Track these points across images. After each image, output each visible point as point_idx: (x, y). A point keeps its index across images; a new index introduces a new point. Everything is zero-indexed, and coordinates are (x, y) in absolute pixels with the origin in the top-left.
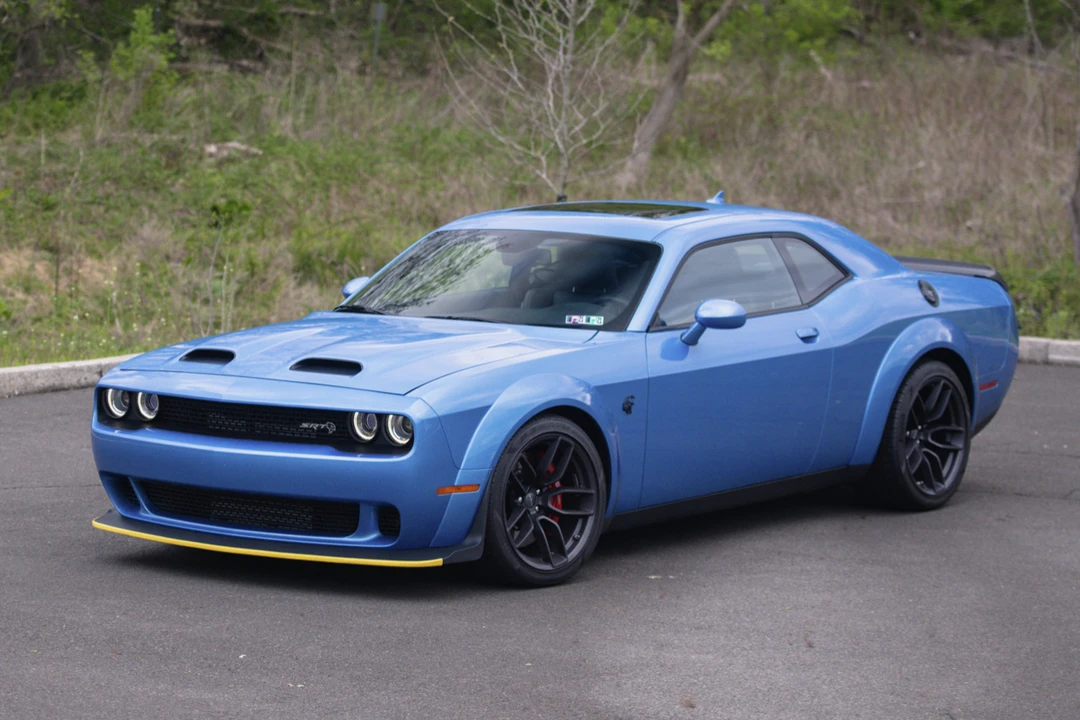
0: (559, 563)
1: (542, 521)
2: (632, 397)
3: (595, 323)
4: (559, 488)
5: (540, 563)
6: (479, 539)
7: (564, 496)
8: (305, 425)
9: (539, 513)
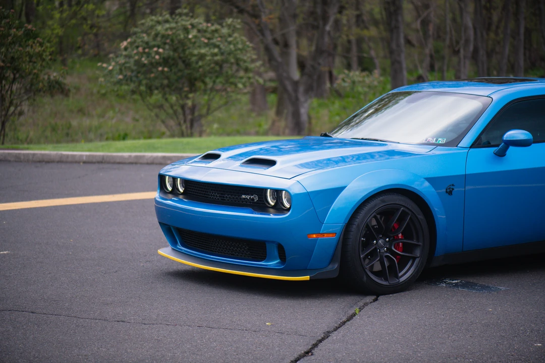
0: (394, 281)
1: (387, 257)
2: (453, 185)
3: (440, 142)
4: (401, 239)
5: (382, 280)
6: (336, 266)
7: (404, 243)
8: (244, 196)
9: (386, 252)
